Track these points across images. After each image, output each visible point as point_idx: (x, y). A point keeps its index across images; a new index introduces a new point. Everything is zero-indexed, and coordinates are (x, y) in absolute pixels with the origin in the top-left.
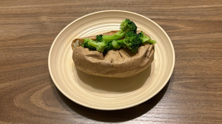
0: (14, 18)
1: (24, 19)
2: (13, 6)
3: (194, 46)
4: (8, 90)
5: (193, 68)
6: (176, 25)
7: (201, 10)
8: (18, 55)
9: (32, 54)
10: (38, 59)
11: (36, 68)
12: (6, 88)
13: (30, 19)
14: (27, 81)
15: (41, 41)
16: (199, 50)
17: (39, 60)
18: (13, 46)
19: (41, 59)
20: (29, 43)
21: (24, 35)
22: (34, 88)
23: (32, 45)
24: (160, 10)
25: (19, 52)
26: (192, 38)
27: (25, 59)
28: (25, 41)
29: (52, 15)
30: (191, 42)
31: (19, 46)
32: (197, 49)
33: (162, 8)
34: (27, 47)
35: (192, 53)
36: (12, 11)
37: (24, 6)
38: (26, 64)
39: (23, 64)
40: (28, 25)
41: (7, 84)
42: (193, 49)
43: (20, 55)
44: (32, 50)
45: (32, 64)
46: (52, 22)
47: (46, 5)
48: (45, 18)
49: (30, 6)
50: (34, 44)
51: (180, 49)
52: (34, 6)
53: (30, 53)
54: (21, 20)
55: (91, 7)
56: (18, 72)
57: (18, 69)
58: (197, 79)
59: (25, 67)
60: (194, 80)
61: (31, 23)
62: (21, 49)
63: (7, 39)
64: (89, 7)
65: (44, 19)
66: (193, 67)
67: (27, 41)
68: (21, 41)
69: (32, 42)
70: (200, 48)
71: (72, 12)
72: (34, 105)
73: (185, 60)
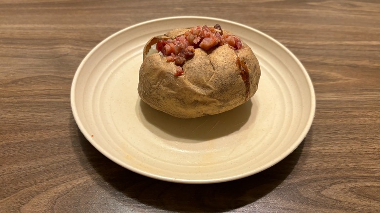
0: (4, 46)
1: (25, 49)
2: (6, 24)
3: (369, 114)
5: (375, 157)
6: (327, 73)
7: (368, 49)
8: (4, 116)
9: (36, 114)
10: (47, 126)
11: (42, 144)
13: (38, 49)
14: (17, 171)
15: (57, 90)
17: (48, 128)
19: (54, 125)
20: (30, 93)
21: (21, 78)
22: (33, 188)
23: (36, 97)
25: (9, 110)
26: (362, 98)
27: (19, 124)
28: (22, 89)
29: (81, 43)
30: (361, 106)
31: (8, 97)
33: (294, 42)
34: (25, 99)
36: (3, 33)
37: (29, 26)
38: (20, 135)
39: (13, 135)
40: (32, 59)
42: (366, 118)
43: (10, 116)
44: (36, 107)
45: (32, 136)
47: (71, 26)
48: (69, 48)
49: (40, 26)
50: (42, 96)
51: (340, 117)
52: (47, 26)
53: (30, 114)
54: (18, 50)
57: (1, 144)
59: (16, 141)
61: (40, 57)
62: (12, 104)
65: (65, 49)
66: (374, 154)
67: (27, 89)
68: (14, 89)
69: (38, 91)
73: (354, 139)
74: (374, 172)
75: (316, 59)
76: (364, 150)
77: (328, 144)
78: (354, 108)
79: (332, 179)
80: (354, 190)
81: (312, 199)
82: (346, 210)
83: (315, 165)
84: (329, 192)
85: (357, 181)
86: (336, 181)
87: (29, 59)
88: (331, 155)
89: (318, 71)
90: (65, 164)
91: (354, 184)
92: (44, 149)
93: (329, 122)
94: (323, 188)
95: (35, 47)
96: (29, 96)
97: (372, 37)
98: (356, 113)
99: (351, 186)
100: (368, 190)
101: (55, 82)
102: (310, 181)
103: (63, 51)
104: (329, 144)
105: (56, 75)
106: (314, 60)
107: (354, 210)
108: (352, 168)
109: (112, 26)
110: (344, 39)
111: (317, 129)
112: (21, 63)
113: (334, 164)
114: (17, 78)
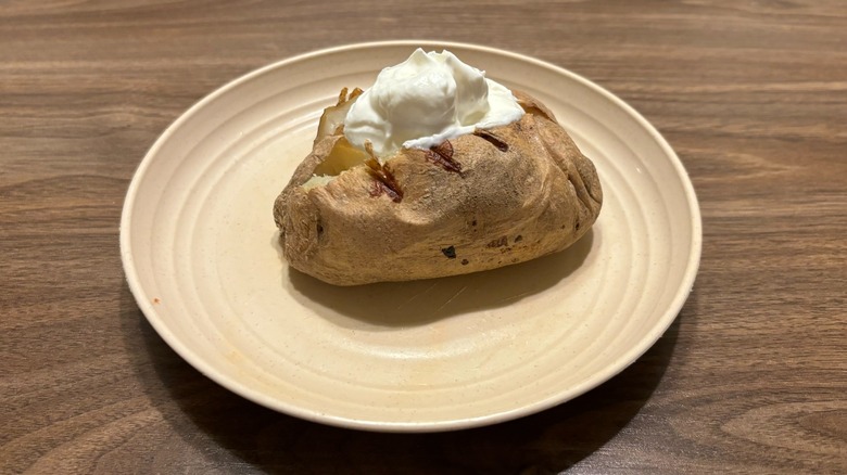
75: (705, 125)
76: (820, 328)
77: (735, 315)
78: (793, 232)
79: (746, 396)
80: (799, 419)
81: (700, 442)
82: (782, 466)
83: (706, 364)
84: (740, 426)
85: (804, 400)
86: (756, 400)
88: (742, 342)
90: (118, 375)
91: (798, 407)
92: (70, 341)
93: (738, 266)
94: (727, 418)
95: (51, 113)
96: (36, 223)
97: (833, 73)
99: (791, 411)
100: (832, 419)
101: (99, 190)
102: (695, 402)
103: (119, 119)
104: (738, 315)
105: (100, 174)
106: (699, 127)
107: (800, 465)
108: (792, 369)
109: (232, 62)
110: (769, 79)
111: (709, 282)
112: (22, 148)
113: (751, 363)
114: (10, 183)
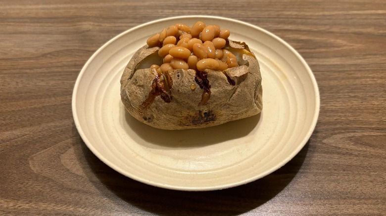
0: (32, 24)
1: (51, 26)
2: (30, 5)
3: (370, 76)
4: (19, 143)
5: (374, 111)
6: (332, 40)
7: (374, 17)
8: (37, 84)
12: (14, 139)
13: (63, 26)
14: (54, 128)
16: (379, 81)
18: (29, 69)
20: (59, 64)
21: (49, 52)
23: (64, 67)
24: (299, 17)
25: (41, 78)
26: (365, 61)
27: (52, 90)
28: (52, 61)
29: (101, 20)
30: (363, 69)
31: (40, 68)
32: (375, 79)
33: (302, 13)
34: (55, 70)
35: (368, 86)
36: (29, 13)
37: (52, 6)
38: (53, 99)
39: (47, 100)
40: (58, 36)
41: (17, 132)
42: (368, 79)
43: (43, 84)
44: (65, 76)
45: (63, 99)
46: (102, 31)
47: (90, 5)
48: (90, 25)
49: (62, 6)
50: (69, 66)
51: (343, 79)
52: (69, 5)
53: (60, 82)
54: (45, 28)
55: (172, 9)
56: (39, 112)
57: (39, 106)
58: (383, 131)
59: (51, 104)
60: (378, 132)
61: (65, 33)
62: (44, 74)
63: (19, 57)
64: (169, 9)
65: (87, 26)
66: (373, 109)
67: (56, 61)
68: (44, 61)
69: (66, 63)
70: (382, 78)
71: (138, 16)
72: (68, 170)
73: (355, 97)
74: (372, 124)
87: (55, 36)
89: (324, 39)
98: (359, 75)
